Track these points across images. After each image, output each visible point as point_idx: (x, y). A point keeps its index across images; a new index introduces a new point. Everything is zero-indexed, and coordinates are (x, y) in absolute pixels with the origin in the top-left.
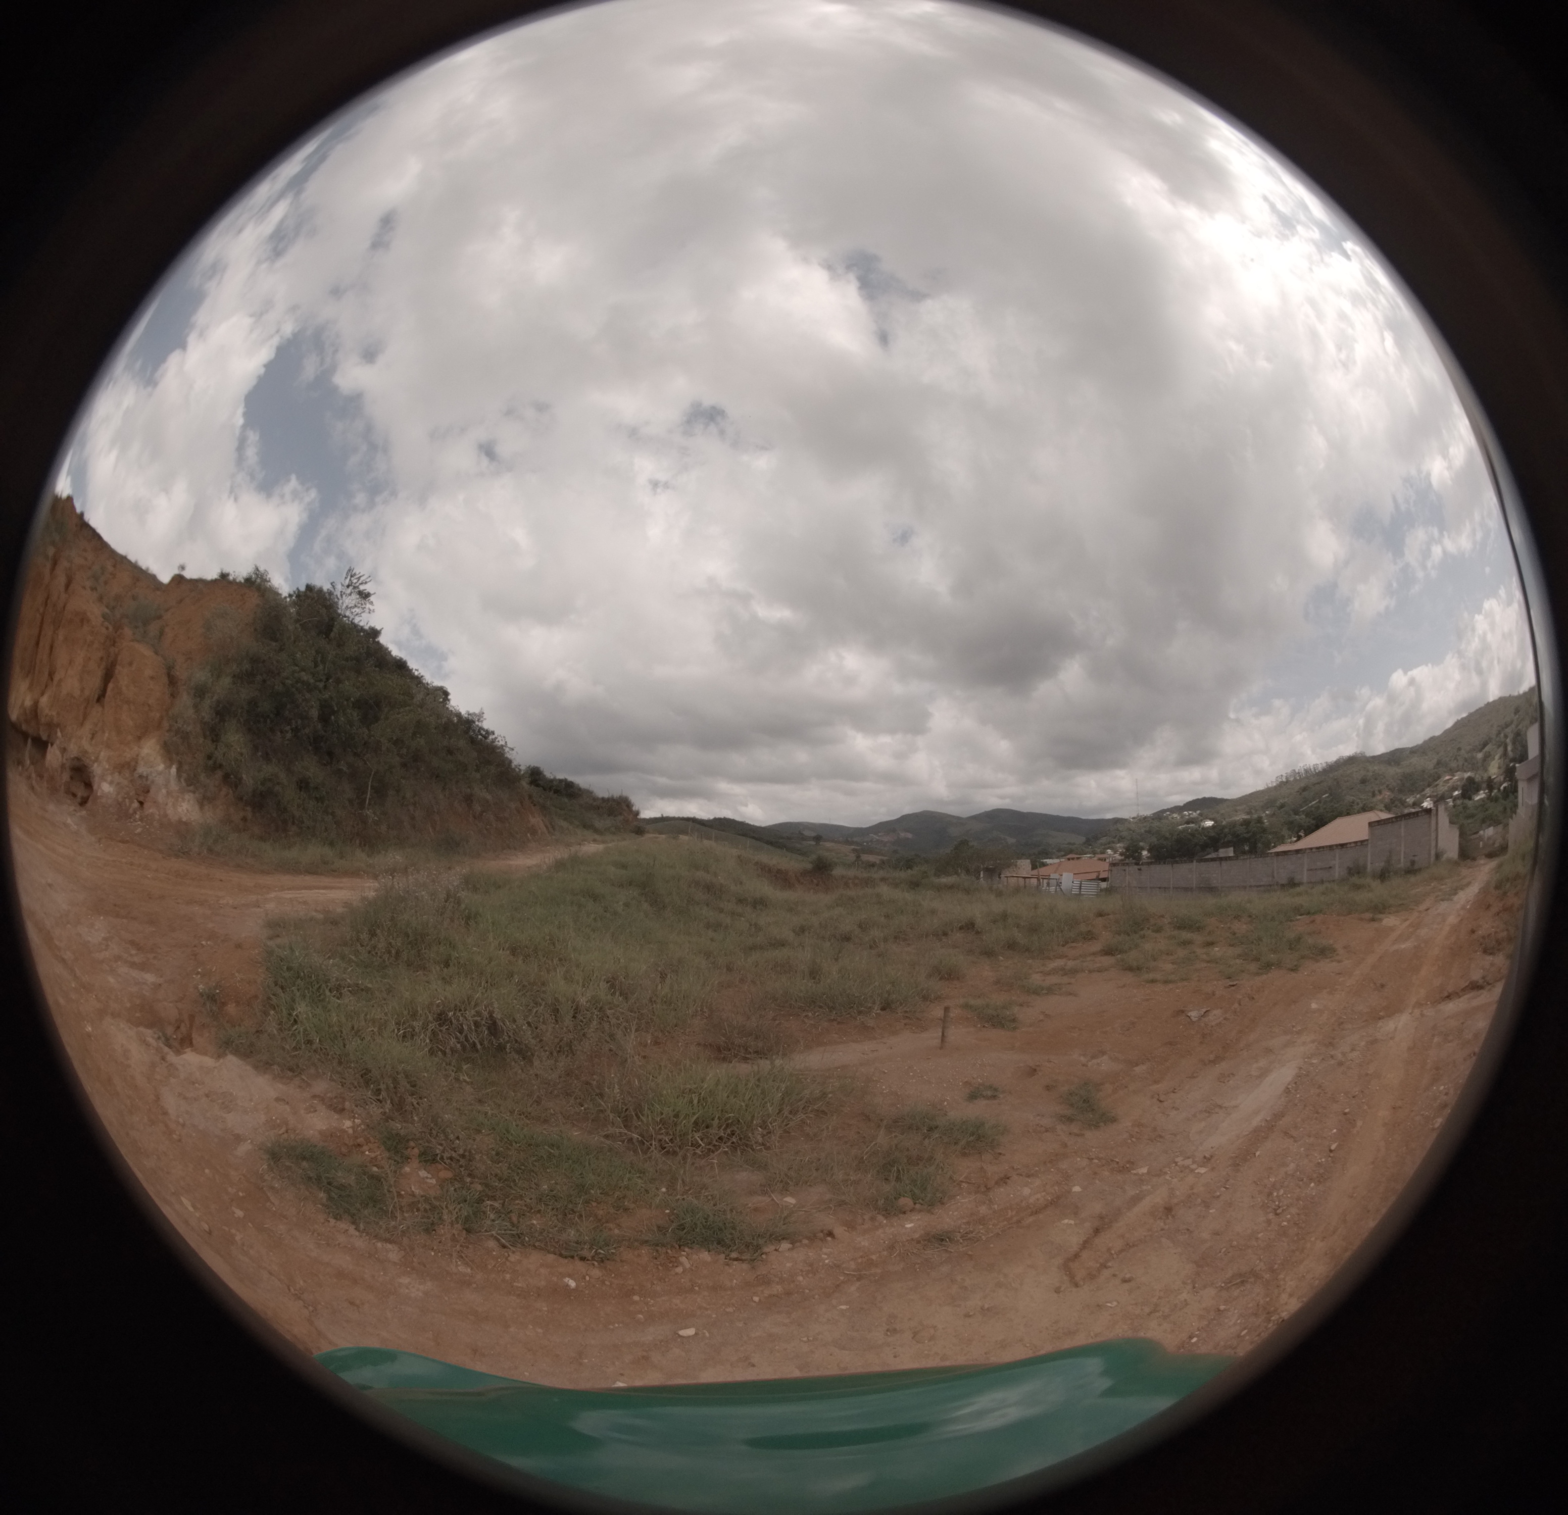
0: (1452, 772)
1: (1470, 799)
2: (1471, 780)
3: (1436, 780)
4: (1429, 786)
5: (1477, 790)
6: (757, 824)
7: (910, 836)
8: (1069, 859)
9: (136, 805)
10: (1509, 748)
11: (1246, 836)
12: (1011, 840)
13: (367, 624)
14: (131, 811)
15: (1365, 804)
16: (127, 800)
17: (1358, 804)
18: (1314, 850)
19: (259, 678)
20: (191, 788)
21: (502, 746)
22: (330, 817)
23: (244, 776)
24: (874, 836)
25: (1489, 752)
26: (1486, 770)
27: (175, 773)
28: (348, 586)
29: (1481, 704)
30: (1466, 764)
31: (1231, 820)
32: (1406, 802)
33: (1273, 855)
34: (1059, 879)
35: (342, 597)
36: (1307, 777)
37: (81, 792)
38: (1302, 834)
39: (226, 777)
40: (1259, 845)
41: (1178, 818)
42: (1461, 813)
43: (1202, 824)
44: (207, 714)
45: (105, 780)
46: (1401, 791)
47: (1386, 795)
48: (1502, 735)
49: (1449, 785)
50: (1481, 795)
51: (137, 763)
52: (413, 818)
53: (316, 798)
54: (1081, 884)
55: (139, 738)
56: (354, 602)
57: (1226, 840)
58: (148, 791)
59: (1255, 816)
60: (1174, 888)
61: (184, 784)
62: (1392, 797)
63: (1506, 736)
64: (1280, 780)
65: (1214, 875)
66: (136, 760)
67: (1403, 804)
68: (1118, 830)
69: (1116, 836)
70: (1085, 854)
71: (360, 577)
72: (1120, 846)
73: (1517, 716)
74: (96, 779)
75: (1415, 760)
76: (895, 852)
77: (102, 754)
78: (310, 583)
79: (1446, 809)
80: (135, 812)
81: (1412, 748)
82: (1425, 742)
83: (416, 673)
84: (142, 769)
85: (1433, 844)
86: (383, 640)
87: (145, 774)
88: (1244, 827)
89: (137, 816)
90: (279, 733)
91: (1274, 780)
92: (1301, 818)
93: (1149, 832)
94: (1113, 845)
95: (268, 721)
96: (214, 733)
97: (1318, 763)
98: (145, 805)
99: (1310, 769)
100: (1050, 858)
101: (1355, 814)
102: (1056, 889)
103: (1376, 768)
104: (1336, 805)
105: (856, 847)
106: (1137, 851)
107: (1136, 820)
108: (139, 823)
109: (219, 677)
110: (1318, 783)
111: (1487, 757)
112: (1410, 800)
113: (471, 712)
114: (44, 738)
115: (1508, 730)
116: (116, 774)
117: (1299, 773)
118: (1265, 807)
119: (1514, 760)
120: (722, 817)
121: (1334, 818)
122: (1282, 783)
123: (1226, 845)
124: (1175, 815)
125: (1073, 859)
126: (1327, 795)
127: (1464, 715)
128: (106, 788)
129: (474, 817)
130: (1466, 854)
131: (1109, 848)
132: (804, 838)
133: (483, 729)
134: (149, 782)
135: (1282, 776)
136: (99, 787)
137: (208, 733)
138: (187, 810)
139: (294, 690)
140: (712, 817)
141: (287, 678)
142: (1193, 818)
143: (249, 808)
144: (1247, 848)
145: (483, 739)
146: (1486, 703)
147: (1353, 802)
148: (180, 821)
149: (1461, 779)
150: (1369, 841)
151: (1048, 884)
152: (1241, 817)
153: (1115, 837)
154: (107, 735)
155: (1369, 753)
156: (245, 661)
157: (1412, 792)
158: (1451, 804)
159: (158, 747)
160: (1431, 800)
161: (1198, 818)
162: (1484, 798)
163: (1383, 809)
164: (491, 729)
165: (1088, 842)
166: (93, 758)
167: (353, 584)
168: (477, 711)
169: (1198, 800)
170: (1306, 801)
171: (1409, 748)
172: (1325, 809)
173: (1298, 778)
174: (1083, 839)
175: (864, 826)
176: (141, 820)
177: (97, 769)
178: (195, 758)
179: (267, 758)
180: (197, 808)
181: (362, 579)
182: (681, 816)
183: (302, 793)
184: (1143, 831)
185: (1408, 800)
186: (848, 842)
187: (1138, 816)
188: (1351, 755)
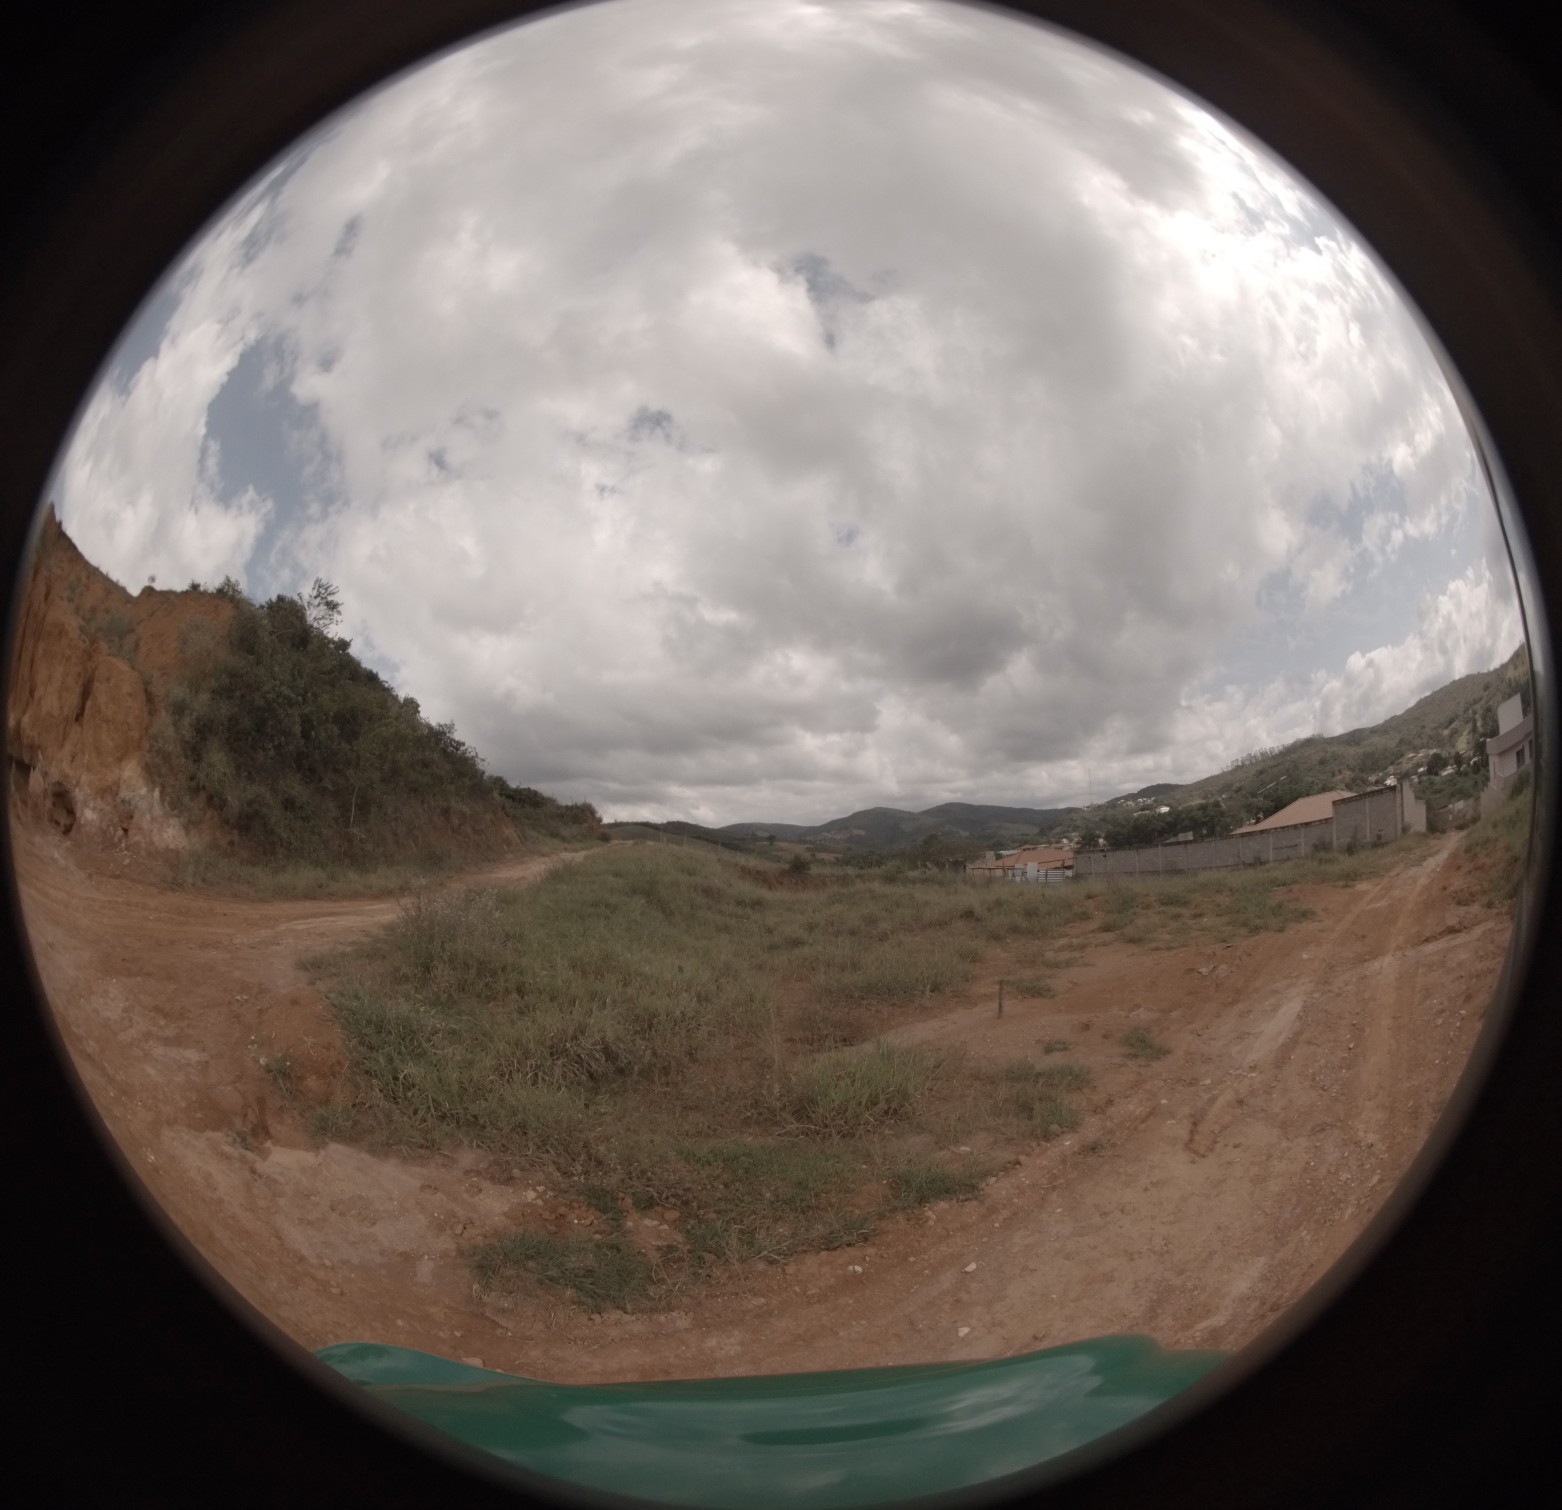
0: (1416, 749)
1: (1437, 774)
2: (1437, 757)
3: (1400, 758)
4: (1392, 764)
5: (1444, 766)
6: (711, 827)
7: (862, 833)
8: (1024, 850)
9: (120, 832)
10: (1479, 724)
11: (1204, 820)
12: (965, 834)
13: (336, 635)
14: (116, 840)
15: (1325, 785)
16: (111, 828)
17: (1317, 784)
18: (1279, 830)
19: (238, 693)
20: (176, 812)
21: (473, 757)
22: (317, 837)
23: (229, 798)
24: (827, 834)
25: (1456, 729)
26: (1453, 746)
27: (159, 797)
28: (316, 597)
29: (1447, 682)
30: (1431, 741)
31: (1186, 805)
32: (1368, 781)
33: (1238, 836)
34: (1024, 869)
35: (309, 608)
36: (1264, 761)
37: (64, 820)
38: (1261, 816)
39: (210, 799)
40: (1218, 828)
41: (1133, 805)
42: (1427, 788)
43: (1157, 810)
44: (187, 733)
45: (88, 807)
46: (1362, 770)
47: (1346, 774)
48: (1470, 711)
49: (1413, 762)
50: (1449, 770)
51: (119, 787)
52: (396, 834)
53: (302, 818)
54: (1047, 872)
55: (120, 760)
56: (322, 613)
57: (1184, 824)
58: (132, 817)
59: (1212, 801)
60: (1140, 872)
61: (168, 809)
62: (1353, 776)
63: (1475, 713)
64: (1235, 764)
65: (1180, 858)
66: (117, 784)
67: (1365, 782)
68: (1072, 819)
69: (1070, 825)
70: (1041, 844)
71: (328, 587)
72: (1076, 836)
73: (1487, 693)
74: (79, 805)
75: (1376, 739)
76: (850, 849)
77: (83, 778)
78: (281, 594)
79: (1411, 785)
80: (120, 841)
81: (1373, 728)
82: (1386, 722)
83: (386, 685)
84: (124, 794)
85: (1399, 818)
86: (353, 651)
87: (127, 799)
88: (1202, 811)
89: (123, 845)
90: (261, 751)
91: (1230, 765)
92: (1259, 801)
93: (1104, 820)
94: (1066, 834)
95: (250, 738)
96: (195, 753)
97: (1275, 746)
98: (130, 833)
99: (1267, 753)
100: (1006, 850)
101: (1315, 794)
102: (1022, 879)
103: (1335, 749)
104: (1294, 787)
105: (810, 846)
106: (1093, 840)
107: (1090, 809)
108: (126, 852)
109: (197, 692)
110: (1276, 766)
111: (1455, 733)
112: (1372, 778)
113: (442, 723)
114: (27, 761)
115: (1477, 706)
116: (99, 799)
117: (1255, 757)
118: (1221, 792)
119: (1484, 735)
120: (676, 820)
121: (1295, 799)
122: (1238, 766)
123: (1185, 830)
124: (1130, 803)
125: (1028, 849)
126: (1284, 777)
127: (1428, 694)
128: (89, 815)
129: (453, 830)
130: (1434, 827)
131: (1064, 837)
132: (755, 838)
133: (454, 741)
134: (132, 808)
135: (1237, 760)
136: (82, 814)
137: (189, 753)
138: (173, 837)
139: (275, 705)
140: (665, 822)
141: (268, 692)
142: (1147, 805)
143: (235, 831)
144: (1204, 832)
145: (455, 750)
146: (1451, 681)
147: (1312, 783)
148: (167, 849)
149: (1427, 756)
150: (1334, 819)
151: (1013, 875)
152: (1197, 802)
153: (1069, 827)
154: (87, 757)
155: (1327, 735)
156: (224, 675)
157: (1373, 770)
158: (1416, 780)
159: (139, 769)
160: (1395, 778)
161: (1151, 805)
162: (1452, 773)
163: (1344, 788)
164: (462, 740)
165: (1042, 832)
166: (74, 782)
167: (321, 595)
168: (448, 723)
169: (1152, 787)
170: (1264, 784)
171: (1369, 728)
172: (1283, 791)
173: (1254, 761)
174: (1036, 830)
175: (816, 825)
176: (127, 848)
177: (79, 795)
178: (177, 779)
179: (250, 778)
180: (183, 833)
181: (329, 590)
182: (634, 821)
183: (288, 813)
184: (1097, 819)
185: (1370, 778)
186: (801, 841)
187: (1092, 805)
188: (1309, 737)
